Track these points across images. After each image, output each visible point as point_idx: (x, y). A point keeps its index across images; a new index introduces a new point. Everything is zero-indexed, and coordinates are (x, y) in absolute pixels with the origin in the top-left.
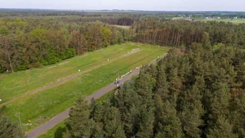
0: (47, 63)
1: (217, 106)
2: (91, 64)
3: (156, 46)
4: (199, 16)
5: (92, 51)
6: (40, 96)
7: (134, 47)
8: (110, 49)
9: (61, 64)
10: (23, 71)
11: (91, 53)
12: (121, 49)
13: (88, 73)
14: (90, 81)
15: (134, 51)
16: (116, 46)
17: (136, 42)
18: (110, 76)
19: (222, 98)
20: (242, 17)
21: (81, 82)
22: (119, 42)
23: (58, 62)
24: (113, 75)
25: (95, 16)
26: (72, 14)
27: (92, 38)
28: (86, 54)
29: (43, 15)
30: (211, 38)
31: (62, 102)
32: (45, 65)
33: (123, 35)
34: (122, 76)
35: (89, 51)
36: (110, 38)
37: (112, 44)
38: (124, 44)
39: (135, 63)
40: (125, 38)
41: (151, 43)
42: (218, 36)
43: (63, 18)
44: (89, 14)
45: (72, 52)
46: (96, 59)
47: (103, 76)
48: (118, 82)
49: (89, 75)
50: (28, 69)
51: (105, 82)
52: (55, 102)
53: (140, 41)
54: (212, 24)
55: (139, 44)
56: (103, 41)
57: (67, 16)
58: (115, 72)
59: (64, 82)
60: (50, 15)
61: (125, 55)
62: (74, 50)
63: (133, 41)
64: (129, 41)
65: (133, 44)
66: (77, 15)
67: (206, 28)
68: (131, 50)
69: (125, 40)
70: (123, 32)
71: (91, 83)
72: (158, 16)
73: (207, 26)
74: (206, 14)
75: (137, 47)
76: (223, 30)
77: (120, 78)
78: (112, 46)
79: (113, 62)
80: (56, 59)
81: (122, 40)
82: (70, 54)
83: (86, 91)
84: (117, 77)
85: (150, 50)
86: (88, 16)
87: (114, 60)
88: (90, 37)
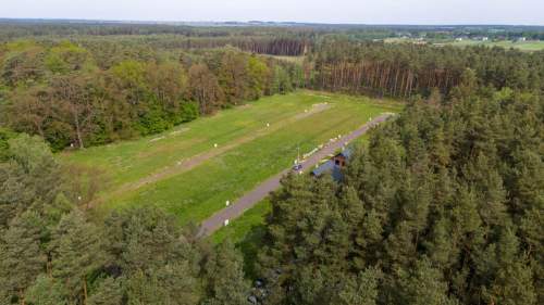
0: (146, 131)
1: (529, 183)
2: (234, 134)
4: (443, 36)
5: (228, 107)
6: (152, 192)
7: (314, 100)
8: (264, 105)
9: (174, 133)
10: (100, 147)
11: (228, 113)
12: (291, 104)
13: (235, 150)
14: (243, 165)
15: (316, 107)
16: (276, 98)
17: (317, 89)
18: (280, 153)
19: (536, 170)
20: (535, 37)
21: (224, 167)
22: (282, 90)
23: (166, 129)
24: (285, 153)
25: (215, 35)
26: (164, 32)
27: (231, 81)
28: (220, 115)
29: (101, 34)
30: (480, 80)
31: (201, 201)
32: (143, 135)
33: (291, 75)
34: (305, 156)
35: (223, 107)
36: (265, 80)
37: (267, 93)
38: (291, 94)
39: (326, 131)
40: (294, 81)
41: (349, 92)
42: (494, 76)
43: (149, 40)
44: (201, 31)
45: (193, 109)
46: (242, 123)
47: (265, 157)
48: (300, 167)
49: (237, 153)
50: (110, 142)
51: (273, 166)
52: (186, 202)
53: (325, 88)
54: (477, 52)
55: (324, 95)
56: (251, 87)
57: (154, 35)
58: (288, 148)
59: (191, 168)
60: (115, 33)
61: (298, 117)
62: (196, 105)
63: (310, 89)
64: (301, 87)
65: (310, 94)
66: (176, 32)
67: (469, 59)
68: (309, 106)
69: (294, 85)
70: (291, 69)
71: (246, 169)
72: (353, 36)
73: (469, 55)
74: (457, 31)
75: (323, 100)
76: (504, 64)
77: (302, 158)
78: (268, 99)
79: (279, 130)
80: (163, 123)
81: (289, 85)
82: (189, 113)
83: (240, 182)
84: (295, 157)
85: (349, 105)
86: (200, 35)
87: (279, 125)
88: (227, 78)
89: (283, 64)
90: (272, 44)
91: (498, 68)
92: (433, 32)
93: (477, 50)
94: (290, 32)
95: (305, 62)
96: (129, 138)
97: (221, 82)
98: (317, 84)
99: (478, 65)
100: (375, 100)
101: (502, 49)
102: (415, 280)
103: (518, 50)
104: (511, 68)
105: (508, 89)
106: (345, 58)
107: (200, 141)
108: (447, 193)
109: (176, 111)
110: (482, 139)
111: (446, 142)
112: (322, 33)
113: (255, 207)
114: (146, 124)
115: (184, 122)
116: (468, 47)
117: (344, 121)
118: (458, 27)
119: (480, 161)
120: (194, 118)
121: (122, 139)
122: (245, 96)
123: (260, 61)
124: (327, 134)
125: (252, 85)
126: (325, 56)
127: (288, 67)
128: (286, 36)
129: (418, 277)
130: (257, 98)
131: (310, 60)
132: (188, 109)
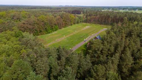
2: (68, 33)
3: (98, 25)
4: (116, 9)
7: (86, 25)
8: (74, 26)
9: (53, 33)
12: (80, 26)
13: (69, 37)
14: (72, 40)
15: (87, 27)
16: (76, 25)
17: (86, 22)
18: (80, 38)
21: (67, 41)
22: (78, 23)
25: (57, 9)
26: (44, 8)
28: (63, 29)
30: (128, 20)
32: (46, 34)
34: (86, 38)
35: (64, 27)
36: (74, 20)
37: (74, 24)
38: (80, 24)
42: (132, 19)
47: (77, 39)
48: (86, 41)
51: (79, 41)
53: (88, 23)
57: (42, 9)
58: (82, 37)
59: (59, 41)
60: (32, 8)
61: (83, 29)
62: (58, 26)
66: (47, 8)
68: (85, 27)
69: (81, 22)
70: (80, 18)
71: (73, 41)
72: (93, 9)
73: (125, 14)
74: (120, 8)
75: (88, 25)
76: (134, 16)
77: (86, 39)
78: (74, 25)
79: (79, 32)
80: (50, 31)
81: (79, 21)
82: (56, 28)
83: (72, 44)
84: (84, 39)
85: (95, 27)
86: (54, 9)
87: (79, 31)
88: (65, 20)
89: (78, 16)
90: (73, 11)
91: (133, 17)
92: (114, 8)
93: (127, 13)
94: (77, 8)
95: (83, 16)
96: (43, 34)
97: (63, 21)
98: (86, 21)
99: (128, 16)
100: (101, 25)
101: (133, 12)
102: (126, 56)
103: (137, 13)
104: (136, 17)
105: (136, 22)
106: (94, 15)
107: (60, 35)
108: (127, 43)
109: (53, 28)
110: (132, 32)
111: (124, 33)
112: (85, 8)
113: (77, 50)
114: (47, 31)
115: (55, 30)
116: (124, 12)
117: (94, 30)
118: (120, 7)
119: (133, 37)
120: (57, 30)
121: (41, 34)
122: (69, 24)
123: (72, 16)
124: (91, 33)
125: (71, 21)
126: (88, 14)
127: (79, 17)
128: (76, 9)
129: (127, 55)
130: (72, 25)
131: (85, 15)
132: (56, 27)
